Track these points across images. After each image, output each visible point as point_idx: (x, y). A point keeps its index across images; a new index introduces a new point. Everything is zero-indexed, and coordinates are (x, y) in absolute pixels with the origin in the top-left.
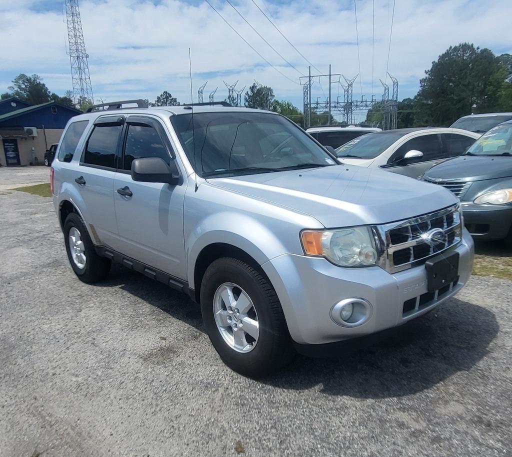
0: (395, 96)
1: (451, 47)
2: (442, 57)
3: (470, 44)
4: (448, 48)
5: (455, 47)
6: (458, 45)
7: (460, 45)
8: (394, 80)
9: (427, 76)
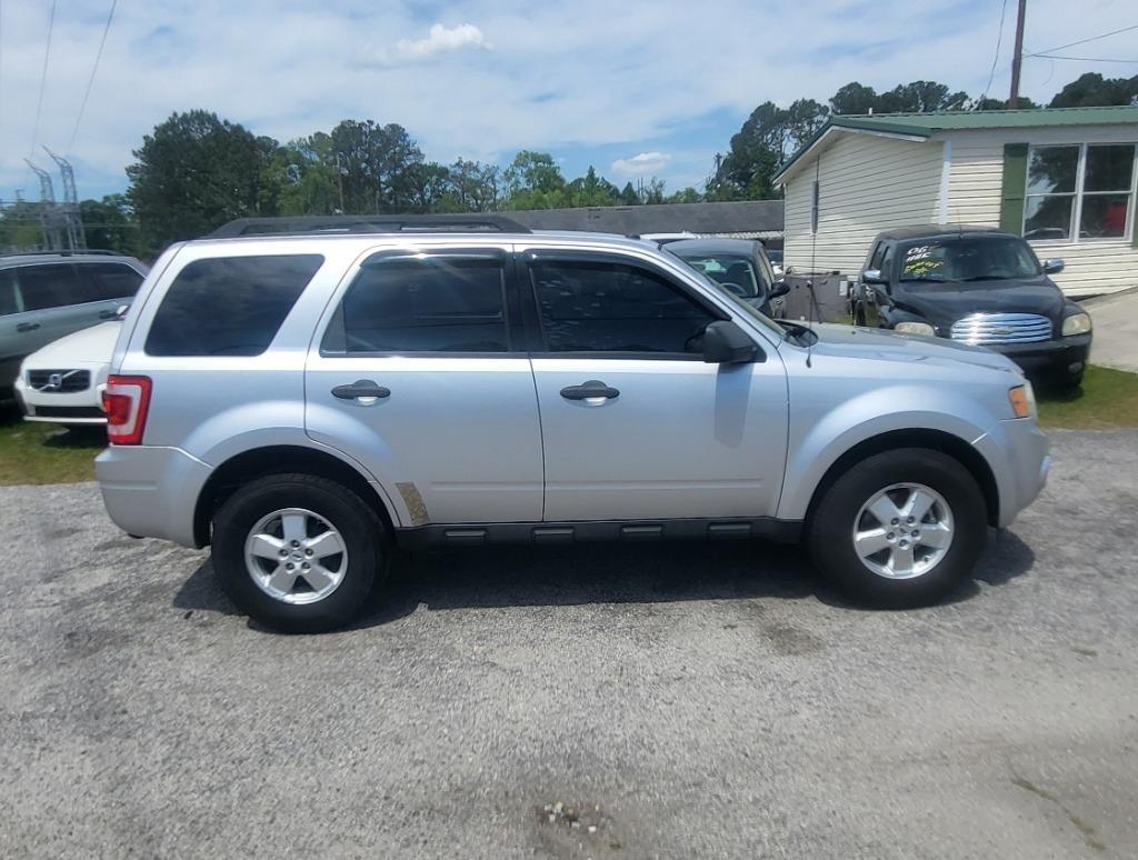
0: (71, 194)
1: (175, 114)
2: (160, 130)
3: (210, 112)
4: (171, 115)
5: (185, 115)
6: (188, 112)
7: (192, 113)
8: (61, 162)
9: (139, 161)
